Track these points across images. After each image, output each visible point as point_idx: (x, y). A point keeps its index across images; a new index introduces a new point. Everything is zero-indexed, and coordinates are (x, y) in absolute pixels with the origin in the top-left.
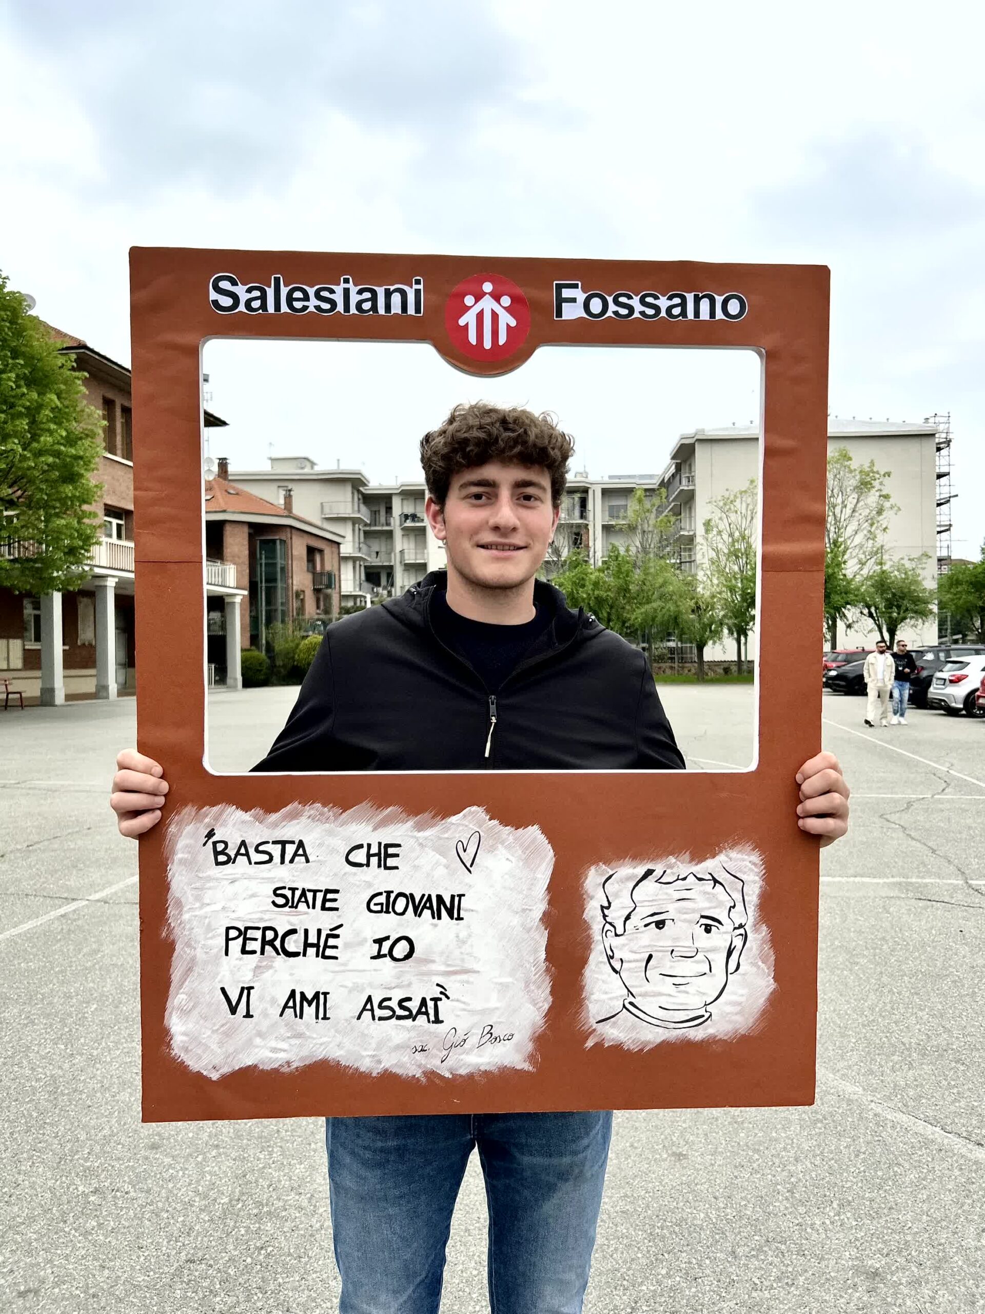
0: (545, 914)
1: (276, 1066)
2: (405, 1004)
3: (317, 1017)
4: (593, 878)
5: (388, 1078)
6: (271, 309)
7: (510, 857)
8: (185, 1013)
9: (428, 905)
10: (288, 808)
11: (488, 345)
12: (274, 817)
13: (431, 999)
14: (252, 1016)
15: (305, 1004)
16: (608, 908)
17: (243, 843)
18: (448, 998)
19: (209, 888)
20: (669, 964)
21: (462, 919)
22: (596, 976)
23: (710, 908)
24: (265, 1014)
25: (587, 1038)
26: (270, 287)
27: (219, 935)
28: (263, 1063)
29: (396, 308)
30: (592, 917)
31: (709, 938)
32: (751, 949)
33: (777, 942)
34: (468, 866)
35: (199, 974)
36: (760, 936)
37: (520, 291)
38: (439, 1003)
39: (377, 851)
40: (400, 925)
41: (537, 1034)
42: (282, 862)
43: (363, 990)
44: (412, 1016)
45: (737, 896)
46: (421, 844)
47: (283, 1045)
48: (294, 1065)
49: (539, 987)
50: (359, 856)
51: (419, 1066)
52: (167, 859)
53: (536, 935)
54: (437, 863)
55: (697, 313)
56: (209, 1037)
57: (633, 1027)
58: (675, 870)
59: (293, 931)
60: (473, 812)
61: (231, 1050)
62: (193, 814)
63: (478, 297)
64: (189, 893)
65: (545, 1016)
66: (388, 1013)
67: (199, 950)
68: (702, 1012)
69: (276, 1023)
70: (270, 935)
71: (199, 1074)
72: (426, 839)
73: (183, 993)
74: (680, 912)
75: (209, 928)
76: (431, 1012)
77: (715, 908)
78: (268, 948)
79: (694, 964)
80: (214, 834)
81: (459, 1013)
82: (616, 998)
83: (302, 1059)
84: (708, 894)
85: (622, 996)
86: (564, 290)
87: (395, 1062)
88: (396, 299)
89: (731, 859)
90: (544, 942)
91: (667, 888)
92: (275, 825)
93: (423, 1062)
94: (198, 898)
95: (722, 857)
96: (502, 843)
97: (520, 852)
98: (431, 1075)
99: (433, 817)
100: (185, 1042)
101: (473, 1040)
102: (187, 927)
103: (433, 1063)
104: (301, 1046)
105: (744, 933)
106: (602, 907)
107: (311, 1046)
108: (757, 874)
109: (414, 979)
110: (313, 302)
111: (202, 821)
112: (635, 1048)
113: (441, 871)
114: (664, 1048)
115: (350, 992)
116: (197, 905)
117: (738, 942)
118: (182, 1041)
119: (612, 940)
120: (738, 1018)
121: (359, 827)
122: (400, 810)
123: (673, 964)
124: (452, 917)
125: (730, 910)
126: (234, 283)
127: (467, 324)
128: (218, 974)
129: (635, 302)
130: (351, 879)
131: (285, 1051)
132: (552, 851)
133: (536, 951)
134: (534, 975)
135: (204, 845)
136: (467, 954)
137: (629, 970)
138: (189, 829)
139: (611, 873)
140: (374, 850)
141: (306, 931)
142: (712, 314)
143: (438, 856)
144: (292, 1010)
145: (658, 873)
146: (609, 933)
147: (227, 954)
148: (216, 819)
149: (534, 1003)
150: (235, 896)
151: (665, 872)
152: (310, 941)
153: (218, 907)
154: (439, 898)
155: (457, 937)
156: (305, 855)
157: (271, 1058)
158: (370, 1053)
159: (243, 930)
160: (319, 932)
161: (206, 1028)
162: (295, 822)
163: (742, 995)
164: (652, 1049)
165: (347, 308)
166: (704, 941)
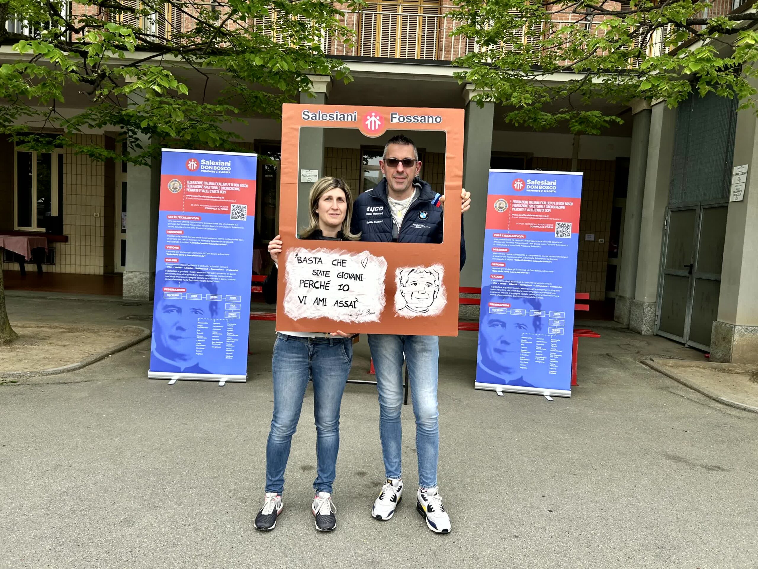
0: (384, 280)
1: (312, 317)
2: (346, 303)
3: (323, 305)
5: (341, 321)
6: (317, 119)
7: (376, 265)
9: (353, 276)
10: (318, 249)
11: (373, 129)
12: (314, 251)
14: (306, 304)
15: (320, 301)
17: (305, 258)
18: (358, 302)
19: (296, 269)
20: (418, 295)
21: (362, 281)
23: (429, 280)
24: (309, 304)
26: (317, 114)
28: (309, 317)
29: (350, 119)
31: (429, 288)
33: (448, 290)
34: (364, 267)
37: (382, 115)
38: (355, 303)
41: (381, 313)
44: (348, 306)
45: (437, 277)
47: (314, 312)
48: (317, 318)
49: (382, 300)
50: (335, 263)
51: (350, 319)
52: (285, 261)
53: (382, 286)
55: (428, 122)
56: (294, 309)
58: (420, 269)
59: (317, 282)
61: (300, 313)
62: (293, 249)
63: (371, 116)
64: (291, 270)
65: (384, 307)
66: (342, 305)
67: (293, 285)
68: (426, 309)
69: (312, 306)
70: (311, 282)
71: (292, 319)
72: (353, 259)
73: (288, 297)
75: (296, 280)
76: (353, 305)
77: (431, 280)
78: (311, 286)
79: (425, 295)
80: (298, 255)
83: (318, 316)
84: (429, 276)
86: (393, 115)
87: (343, 318)
88: (350, 117)
90: (384, 288)
91: (418, 274)
92: (314, 253)
94: (293, 272)
96: (373, 261)
97: (378, 263)
98: (353, 322)
99: (355, 253)
100: (289, 310)
101: (364, 313)
102: (290, 279)
103: (353, 319)
104: (318, 312)
105: (438, 287)
106: (400, 279)
107: (321, 313)
109: (349, 296)
110: (328, 117)
111: (295, 251)
112: (408, 318)
114: (416, 317)
116: (293, 274)
117: (437, 290)
118: (287, 309)
119: (402, 288)
121: (335, 255)
122: (347, 251)
124: (359, 280)
125: (435, 281)
126: (308, 113)
127: (368, 124)
131: (314, 314)
132: (387, 263)
133: (382, 290)
134: (381, 297)
137: (406, 296)
138: (292, 253)
139: (403, 270)
140: (339, 261)
141: (321, 282)
142: (432, 122)
144: (316, 303)
145: (415, 270)
146: (401, 286)
148: (299, 251)
149: (381, 304)
151: (417, 270)
152: (322, 285)
153: (298, 274)
154: (356, 275)
157: (310, 315)
158: (337, 316)
161: (294, 307)
162: (319, 253)
165: (337, 119)
166: (427, 289)
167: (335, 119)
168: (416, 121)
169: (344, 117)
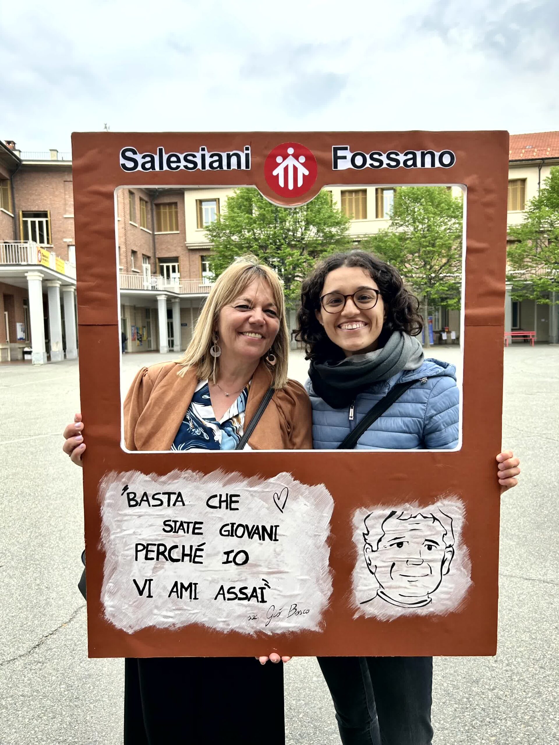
0: (329, 538)
1: (167, 626)
2: (243, 591)
3: (191, 598)
4: (358, 516)
5: (234, 635)
6: (157, 168)
7: (307, 503)
8: (112, 594)
9: (257, 532)
10: (172, 472)
11: (291, 187)
12: (163, 478)
13: (259, 588)
14: (152, 597)
15: (183, 590)
16: (367, 535)
17: (145, 494)
18: (269, 587)
19: (125, 521)
20: (405, 569)
21: (278, 540)
22: (360, 575)
23: (431, 535)
24: (160, 596)
25: (354, 614)
26: (156, 154)
27: (131, 548)
28: (160, 625)
29: (234, 166)
30: (357, 540)
31: (430, 553)
32: (456, 560)
33: (473, 556)
34: (281, 509)
35: (121, 572)
36: (462, 552)
37: (311, 153)
38: (264, 590)
39: (225, 499)
40: (240, 544)
41: (324, 610)
42: (169, 505)
43: (217, 583)
44: (247, 598)
45: (448, 528)
46: (252, 495)
47: (171, 614)
48: (177, 626)
49: (324, 582)
50: (215, 502)
51: (252, 628)
52: (100, 503)
53: (323, 550)
54: (262, 507)
55: (423, 164)
56: (127, 608)
57: (383, 606)
58: (409, 512)
59: (176, 547)
60: (284, 476)
61: (140, 616)
62: (115, 476)
63: (285, 157)
64: (114, 524)
65: (329, 599)
66: (233, 596)
67: (120, 558)
68: (426, 598)
69: (166, 601)
70: (162, 549)
71: (121, 631)
72: (255, 492)
73: (111, 582)
74: (412, 537)
75: (126, 544)
76: (259, 596)
77: (434, 535)
78: (160, 556)
79: (421, 569)
80: (128, 488)
81: (275, 596)
82: (372, 589)
83: (182, 622)
84: (430, 526)
85: (376, 588)
86: (339, 152)
87: (237, 625)
88: (234, 160)
89: (444, 505)
90: (328, 555)
91: (404, 523)
92: (164, 483)
93: (255, 625)
94: (119, 527)
95: (439, 504)
96: (302, 495)
97: (313, 500)
98: (260, 633)
99: (259, 479)
100: (113, 611)
102: (113, 543)
103: (261, 626)
104: (181, 614)
105: (452, 550)
106: (364, 534)
107: (187, 615)
108: (461, 514)
109: (249, 577)
110: (183, 163)
111: (120, 481)
112: (384, 619)
113: (264, 511)
114: (402, 619)
115: (210, 582)
116: (119, 530)
117: (449, 556)
118: (111, 611)
119: (369, 554)
120: (449, 603)
121: (213, 484)
122: (239, 474)
123: (407, 569)
124: (271, 539)
125: (443, 536)
126: (135, 153)
127: (278, 174)
128: (131, 571)
129: (384, 158)
130: (210, 515)
131: (172, 617)
132: (332, 499)
133: (323, 560)
134: (322, 574)
135: (122, 494)
136: (281, 561)
137: (379, 572)
138: (113, 485)
139: (369, 513)
140: (224, 498)
141: (183, 547)
142: (433, 164)
143: (262, 502)
144: (176, 593)
145: (399, 513)
146: (368, 550)
147: (136, 559)
148: (129, 479)
149: (322, 591)
150: (141, 526)
151: (403, 513)
152: (185, 553)
153: (131, 532)
154: (264, 528)
155: (275, 551)
156: (182, 501)
157: (163, 622)
158: (224, 620)
159: (146, 545)
160: (191, 547)
161: (125, 603)
162: (176, 481)
163: (451, 588)
164: (394, 621)
165: (204, 166)
166: (427, 555)
167: (200, 166)
168: (393, 163)
169: (220, 161)
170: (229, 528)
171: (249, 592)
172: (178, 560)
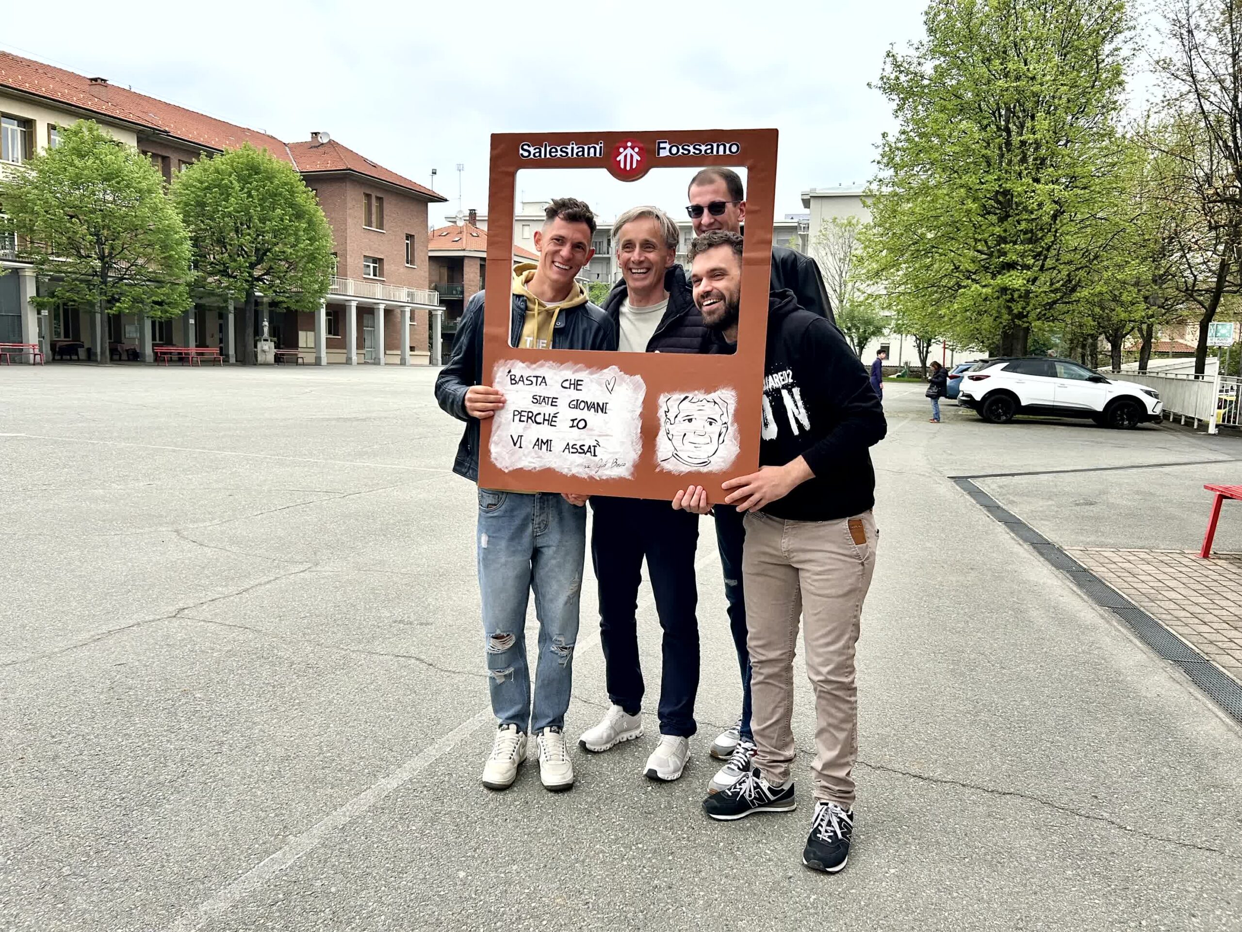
0: (641, 413)
1: (530, 468)
2: (582, 447)
3: (547, 450)
4: (662, 399)
5: (573, 476)
6: (543, 156)
7: (628, 388)
8: (497, 444)
9: (593, 406)
10: (541, 362)
11: (628, 168)
12: (534, 366)
13: (593, 446)
14: (522, 448)
16: (668, 412)
17: (522, 376)
18: (599, 446)
20: (693, 438)
21: (607, 413)
23: (712, 414)
24: (527, 447)
25: (656, 468)
26: (543, 147)
27: (511, 413)
28: (526, 467)
29: (592, 154)
31: (711, 427)
33: (742, 432)
34: (610, 391)
35: (503, 429)
36: (733, 428)
37: (641, 145)
38: (596, 448)
39: (573, 382)
41: (635, 464)
42: (536, 385)
44: (584, 452)
45: (725, 410)
46: (591, 380)
47: (533, 460)
48: (538, 469)
49: (637, 444)
50: (566, 384)
51: (587, 474)
53: (637, 422)
54: (598, 389)
55: (718, 152)
56: (505, 455)
57: (676, 465)
58: (697, 397)
59: (539, 414)
60: (614, 368)
62: (503, 363)
63: (625, 148)
65: (639, 456)
66: (575, 451)
67: (503, 419)
68: (708, 459)
69: (531, 451)
70: (530, 415)
71: (501, 469)
72: (593, 378)
73: (496, 435)
74: (699, 415)
76: (593, 451)
77: (714, 414)
78: (529, 420)
79: (704, 438)
80: (511, 372)
81: (603, 453)
83: (540, 467)
84: (712, 408)
86: (661, 144)
87: (577, 471)
88: (592, 150)
90: (640, 425)
91: (694, 404)
92: (534, 369)
93: (588, 472)
95: (718, 392)
96: (625, 382)
97: (632, 386)
98: (591, 478)
99: (597, 369)
100: (496, 455)
101: (609, 465)
103: (592, 473)
104: (540, 461)
105: (727, 426)
106: (665, 411)
107: (544, 461)
108: (734, 400)
109: (586, 437)
110: (559, 153)
111: (506, 366)
112: (676, 473)
115: (561, 440)
117: (724, 430)
119: (668, 426)
120: (723, 464)
121: (566, 372)
122: (584, 365)
123: (695, 438)
124: (602, 412)
125: (721, 416)
126: (529, 146)
127: (620, 160)
128: (509, 429)
129: (691, 148)
130: (563, 394)
131: (534, 463)
132: (645, 386)
133: (636, 428)
134: (636, 439)
135: (507, 376)
136: (608, 428)
137: (675, 439)
138: (501, 369)
139: (670, 397)
141: (544, 414)
142: (725, 152)
143: (598, 386)
144: (537, 446)
145: (690, 398)
146: (668, 423)
147: (513, 421)
148: (512, 365)
149: (635, 450)
151: (693, 397)
152: (546, 418)
154: (598, 404)
155: (605, 421)
156: (545, 382)
157: (528, 465)
158: (567, 467)
160: (550, 414)
161: (504, 451)
162: (542, 369)
165: (572, 155)
166: (709, 428)
167: (570, 155)
168: (697, 152)
169: (583, 151)
170: (575, 403)
171: (585, 448)
172: (540, 423)
